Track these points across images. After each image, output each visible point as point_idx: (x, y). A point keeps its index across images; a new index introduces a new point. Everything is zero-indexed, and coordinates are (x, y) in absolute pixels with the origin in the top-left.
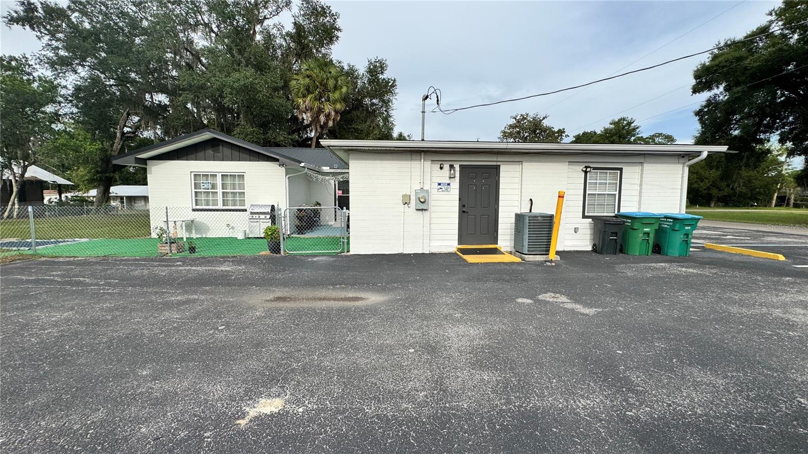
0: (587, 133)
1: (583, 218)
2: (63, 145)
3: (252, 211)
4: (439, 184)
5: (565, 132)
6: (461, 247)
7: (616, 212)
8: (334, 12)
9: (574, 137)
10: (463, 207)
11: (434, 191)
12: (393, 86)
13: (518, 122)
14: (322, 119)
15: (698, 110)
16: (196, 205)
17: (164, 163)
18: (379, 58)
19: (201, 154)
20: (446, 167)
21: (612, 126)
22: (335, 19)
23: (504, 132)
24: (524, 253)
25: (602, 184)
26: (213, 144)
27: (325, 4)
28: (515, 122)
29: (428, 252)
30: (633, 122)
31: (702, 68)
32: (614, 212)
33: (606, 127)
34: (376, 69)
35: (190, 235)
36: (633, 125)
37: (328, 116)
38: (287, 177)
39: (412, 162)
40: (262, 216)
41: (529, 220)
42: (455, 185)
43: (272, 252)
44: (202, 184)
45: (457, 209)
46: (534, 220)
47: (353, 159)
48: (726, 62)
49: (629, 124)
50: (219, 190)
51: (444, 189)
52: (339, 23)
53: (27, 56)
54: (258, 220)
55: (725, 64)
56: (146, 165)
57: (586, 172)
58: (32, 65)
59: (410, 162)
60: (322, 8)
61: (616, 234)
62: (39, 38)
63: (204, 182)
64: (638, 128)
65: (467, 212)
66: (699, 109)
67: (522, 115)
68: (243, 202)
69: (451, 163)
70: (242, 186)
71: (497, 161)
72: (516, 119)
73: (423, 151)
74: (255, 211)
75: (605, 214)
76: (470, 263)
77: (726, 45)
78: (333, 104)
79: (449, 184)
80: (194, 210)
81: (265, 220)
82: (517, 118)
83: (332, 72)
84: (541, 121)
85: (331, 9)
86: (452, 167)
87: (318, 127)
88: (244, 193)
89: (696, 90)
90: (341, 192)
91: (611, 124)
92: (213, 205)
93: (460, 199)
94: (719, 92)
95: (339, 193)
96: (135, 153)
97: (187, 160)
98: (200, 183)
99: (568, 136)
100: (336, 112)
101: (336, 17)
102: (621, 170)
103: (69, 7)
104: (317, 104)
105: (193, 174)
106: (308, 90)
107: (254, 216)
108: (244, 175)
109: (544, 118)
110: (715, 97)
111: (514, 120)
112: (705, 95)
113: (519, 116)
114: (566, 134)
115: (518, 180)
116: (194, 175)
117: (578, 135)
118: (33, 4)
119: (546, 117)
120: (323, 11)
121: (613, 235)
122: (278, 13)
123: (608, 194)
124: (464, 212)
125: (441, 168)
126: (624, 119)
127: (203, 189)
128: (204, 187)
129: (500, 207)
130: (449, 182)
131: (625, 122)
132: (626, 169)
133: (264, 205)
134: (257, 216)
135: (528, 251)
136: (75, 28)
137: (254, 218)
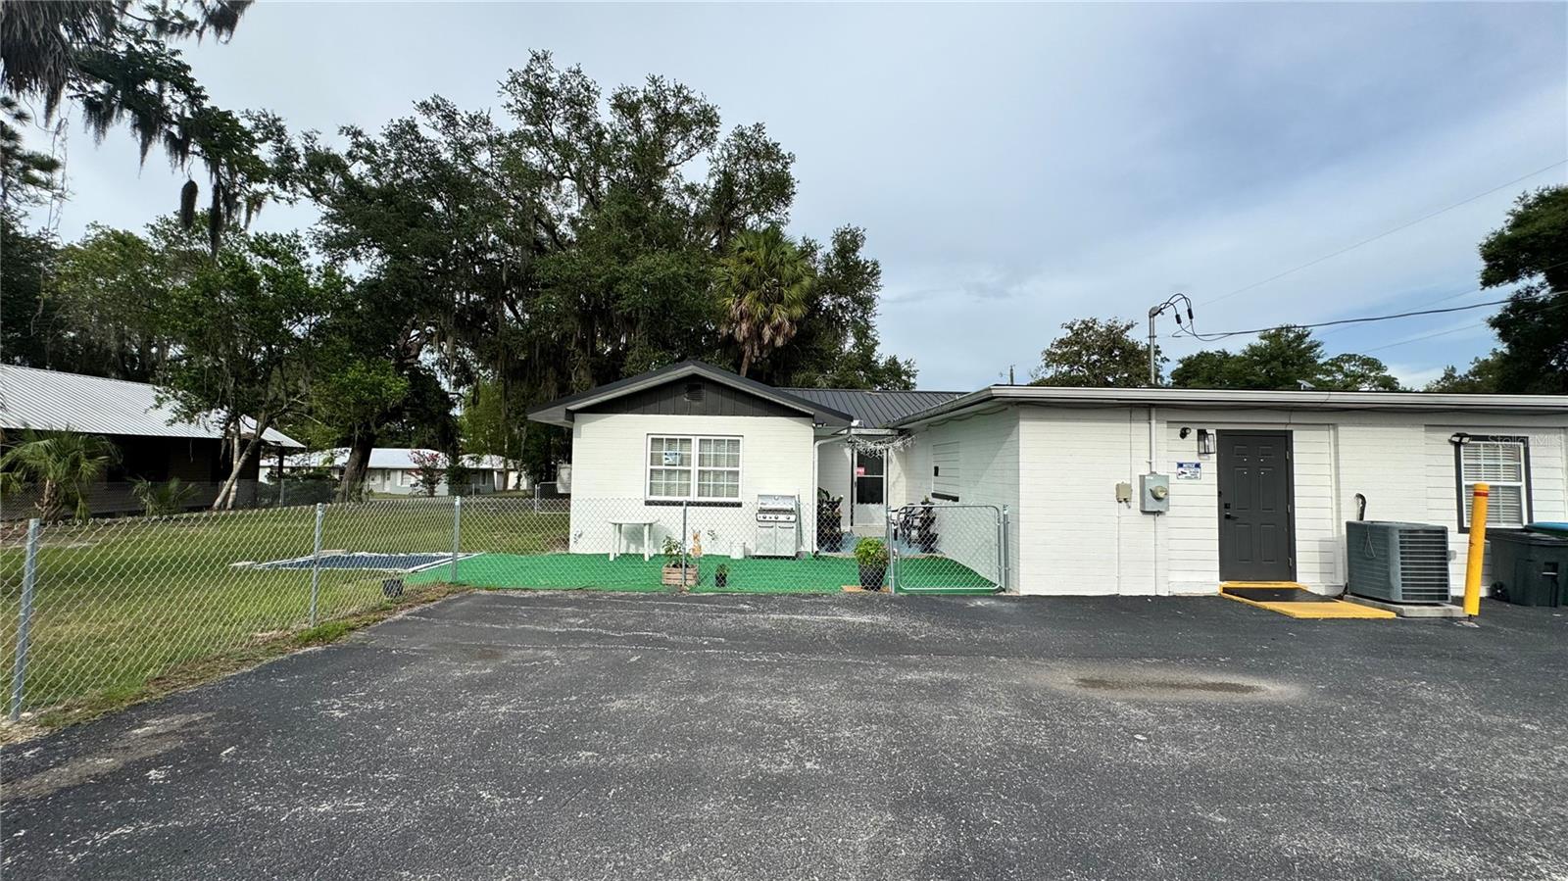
0: (1207, 354)
1: (1460, 532)
2: (355, 381)
3: (763, 507)
4: (1180, 465)
5: (1160, 352)
6: (1226, 584)
7: (1526, 523)
8: (784, 152)
9: (1181, 362)
10: (1226, 505)
11: (1173, 478)
12: (875, 273)
13: (1076, 334)
14: (767, 332)
15: (1496, 316)
16: (651, 494)
17: (604, 418)
18: (852, 227)
19: (669, 403)
20: (1193, 434)
21: (1265, 342)
22: (787, 163)
23: (1049, 354)
24: (1394, 600)
25: (1490, 470)
26: (693, 384)
27: (770, 140)
28: (1070, 334)
29: (1166, 594)
30: (1307, 335)
31: (1497, 239)
32: (1521, 522)
33: (1254, 344)
34: (848, 244)
35: (637, 549)
36: (1308, 340)
37: (777, 329)
38: (817, 444)
39: (1133, 425)
40: (782, 517)
41: (1401, 537)
42: (1210, 466)
43: (867, 588)
44: (664, 457)
45: (1215, 512)
46: (1410, 537)
47: (1025, 419)
48: (1552, 228)
49: (1300, 338)
50: (695, 468)
51: (1189, 475)
52: (793, 170)
53: (299, 234)
54: (773, 524)
55: (1551, 233)
56: (573, 421)
57: (1458, 445)
58: (304, 248)
59: (1129, 425)
60: (766, 145)
61: (1555, 567)
62: (291, 203)
63: (668, 452)
64: (1317, 346)
65: (1235, 518)
66: (1500, 316)
67: (1083, 322)
68: (734, 490)
69: (1202, 427)
70: (735, 460)
71: (1290, 424)
72: (1071, 329)
73: (1154, 405)
74: (768, 507)
75: (1504, 526)
76: (1299, 619)
77: (1541, 199)
78: (789, 307)
79: (1198, 466)
80: (648, 503)
81: (787, 525)
82: (1075, 328)
83: (788, 254)
84: (1122, 332)
85: (779, 147)
86: (1202, 434)
87: (756, 347)
88: (737, 473)
89: (1489, 280)
90: (862, 470)
91: (1263, 338)
92: (667, 494)
93: (1220, 493)
94: (1536, 284)
95: (859, 472)
96: (567, 401)
97: (643, 413)
98: (661, 455)
99: (1168, 360)
100: (790, 320)
101: (789, 161)
102: (1524, 440)
103: (350, 154)
104: (761, 309)
105: (650, 437)
106: (747, 284)
107: (768, 516)
108: (738, 441)
109: (1128, 328)
110: (1528, 293)
111: (1068, 330)
112: (1507, 290)
113: (1079, 323)
114: (1162, 355)
115: (1328, 459)
116: (653, 439)
117: (1189, 358)
118: (293, 149)
119: (1132, 326)
120: (770, 152)
121: (1549, 568)
122: (691, 156)
123: (1503, 487)
124: (1228, 517)
125: (1183, 435)
126: (1288, 329)
127: (666, 465)
128: (667, 462)
129: (1296, 509)
130: (1197, 461)
131: (1292, 335)
132: (1536, 440)
133: (783, 497)
134: (773, 516)
135: (1404, 597)
136: (353, 186)
137: (768, 519)
